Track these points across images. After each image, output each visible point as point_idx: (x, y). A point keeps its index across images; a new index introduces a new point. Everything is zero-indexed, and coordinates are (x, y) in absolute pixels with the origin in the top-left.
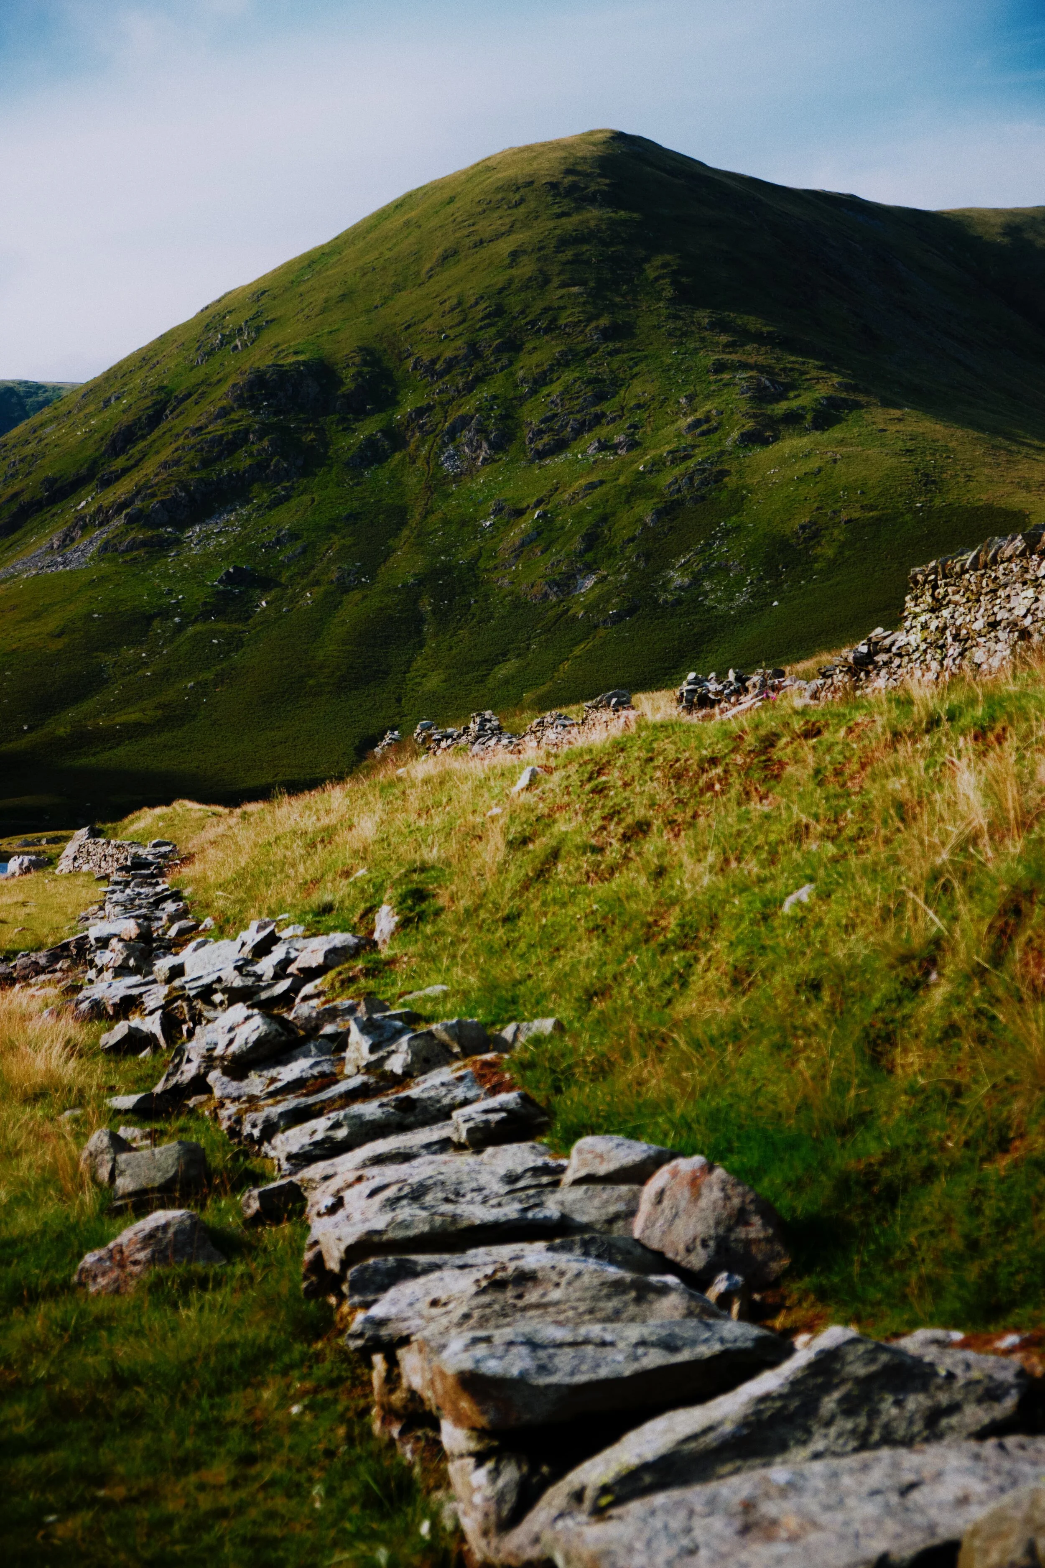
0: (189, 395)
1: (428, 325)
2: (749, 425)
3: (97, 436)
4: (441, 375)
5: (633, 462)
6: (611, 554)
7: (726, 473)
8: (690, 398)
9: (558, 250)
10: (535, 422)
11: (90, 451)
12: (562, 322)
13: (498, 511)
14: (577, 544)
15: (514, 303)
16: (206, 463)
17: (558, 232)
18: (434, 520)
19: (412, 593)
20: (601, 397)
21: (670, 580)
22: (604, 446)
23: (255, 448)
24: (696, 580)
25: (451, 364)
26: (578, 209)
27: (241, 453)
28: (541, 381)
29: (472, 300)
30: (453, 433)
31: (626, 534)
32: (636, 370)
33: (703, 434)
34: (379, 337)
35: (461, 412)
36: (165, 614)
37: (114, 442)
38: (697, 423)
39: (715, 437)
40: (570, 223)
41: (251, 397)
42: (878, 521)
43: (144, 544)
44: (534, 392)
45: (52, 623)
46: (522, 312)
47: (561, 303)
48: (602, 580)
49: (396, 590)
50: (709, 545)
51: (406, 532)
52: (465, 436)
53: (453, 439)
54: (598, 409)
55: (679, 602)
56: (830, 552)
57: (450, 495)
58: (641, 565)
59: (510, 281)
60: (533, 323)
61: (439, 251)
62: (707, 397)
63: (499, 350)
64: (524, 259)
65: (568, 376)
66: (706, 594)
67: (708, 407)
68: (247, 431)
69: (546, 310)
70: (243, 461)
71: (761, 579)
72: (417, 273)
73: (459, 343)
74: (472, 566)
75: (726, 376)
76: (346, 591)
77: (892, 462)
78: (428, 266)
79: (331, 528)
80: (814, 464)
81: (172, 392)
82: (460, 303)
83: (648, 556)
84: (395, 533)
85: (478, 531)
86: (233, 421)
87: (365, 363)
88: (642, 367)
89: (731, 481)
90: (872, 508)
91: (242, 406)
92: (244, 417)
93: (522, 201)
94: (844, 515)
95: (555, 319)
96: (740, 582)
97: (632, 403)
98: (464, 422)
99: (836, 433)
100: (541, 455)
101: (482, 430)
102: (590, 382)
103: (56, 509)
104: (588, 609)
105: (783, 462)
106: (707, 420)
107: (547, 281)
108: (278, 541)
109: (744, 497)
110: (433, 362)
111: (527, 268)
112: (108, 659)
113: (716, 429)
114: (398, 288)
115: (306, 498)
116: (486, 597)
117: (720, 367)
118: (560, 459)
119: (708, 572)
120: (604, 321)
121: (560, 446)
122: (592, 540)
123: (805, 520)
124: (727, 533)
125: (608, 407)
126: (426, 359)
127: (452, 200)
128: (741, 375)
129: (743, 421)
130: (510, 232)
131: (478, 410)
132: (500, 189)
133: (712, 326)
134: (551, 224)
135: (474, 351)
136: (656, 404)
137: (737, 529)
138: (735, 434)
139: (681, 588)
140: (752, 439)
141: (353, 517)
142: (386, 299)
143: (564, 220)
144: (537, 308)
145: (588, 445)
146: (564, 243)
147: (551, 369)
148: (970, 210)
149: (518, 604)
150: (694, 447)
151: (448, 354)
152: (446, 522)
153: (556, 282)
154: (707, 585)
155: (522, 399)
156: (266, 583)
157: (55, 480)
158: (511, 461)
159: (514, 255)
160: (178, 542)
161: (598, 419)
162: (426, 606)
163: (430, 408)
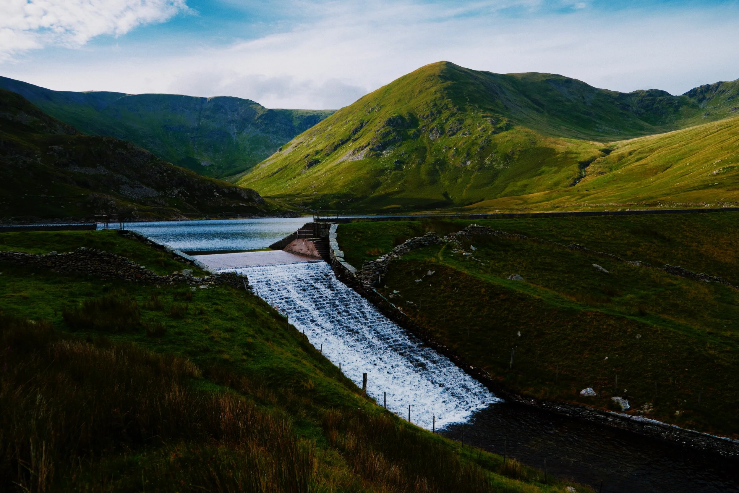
0: (368, 122)
1: (421, 107)
2: (493, 130)
3: (348, 130)
4: (426, 119)
5: (471, 138)
6: (472, 157)
7: (491, 140)
8: (479, 124)
9: (444, 91)
10: (448, 129)
11: (348, 133)
12: (449, 107)
13: (446, 148)
14: (465, 155)
15: (438, 103)
16: (383, 138)
17: (443, 86)
18: (432, 149)
19: (434, 165)
20: (460, 124)
21: (486, 162)
22: (464, 134)
23: (392, 135)
24: (491, 163)
25: (428, 116)
26: (446, 81)
27: (390, 136)
28: (447, 120)
29: (429, 102)
30: (431, 131)
31: (474, 153)
32: (466, 117)
33: (484, 131)
34: (410, 110)
35: (432, 127)
36: (387, 169)
37: (353, 132)
38: (482, 129)
39: (486, 132)
40: (445, 84)
41: (389, 124)
42: (525, 151)
43: (375, 155)
44: (446, 122)
45: (365, 171)
46: (440, 105)
47: (448, 103)
48: (472, 162)
49: (430, 164)
50: (492, 156)
51: (427, 152)
52: (433, 132)
53: (431, 132)
54: (460, 126)
55: (489, 167)
56: (517, 157)
57: (433, 144)
58: (479, 159)
59: (436, 98)
60: (443, 107)
61: (418, 91)
62: (482, 123)
63: (437, 113)
64: (437, 93)
65: (453, 119)
66: (494, 165)
67: (483, 126)
68: (390, 131)
69: (445, 104)
70: (391, 137)
71: (504, 162)
72: (414, 96)
73: (428, 112)
74: (444, 159)
75: (485, 119)
76: (421, 164)
77: (524, 138)
78: (416, 94)
79: (412, 151)
80: (509, 138)
81: (363, 121)
82: (426, 103)
83: (480, 157)
84: (425, 152)
85: (442, 152)
86: (386, 129)
87: (409, 116)
88: (467, 117)
89: (492, 142)
90: (523, 148)
91: (387, 125)
92: (389, 128)
93: (433, 79)
94: (518, 149)
95: (447, 106)
96: (500, 163)
97: (467, 125)
98: (433, 129)
99: (510, 131)
100: (450, 136)
101: (437, 130)
102: (457, 120)
103: (343, 146)
104: (472, 168)
105: (502, 138)
106: (484, 128)
107: (443, 98)
108: (402, 154)
109: (496, 145)
110: (424, 116)
111: (438, 95)
112: (380, 179)
113: (486, 131)
114: (411, 99)
115: (405, 145)
116: (449, 166)
117: (483, 117)
118: (455, 137)
119: (493, 161)
120: (457, 107)
121: (454, 134)
122: (468, 154)
123: (511, 150)
124: (495, 153)
125: (462, 126)
126: (422, 115)
127: (417, 78)
128: (487, 119)
129: (492, 129)
130: (432, 86)
131: (436, 126)
132: (428, 77)
133: (479, 107)
134: (441, 85)
135: (432, 114)
136: (472, 125)
137: (497, 152)
138: (490, 132)
139: (489, 164)
140: (494, 133)
141: (416, 149)
142: (409, 102)
143: (443, 84)
144: (443, 104)
145: (460, 134)
146: (445, 89)
147: (449, 118)
148: (513, 74)
149: (456, 167)
150: (483, 134)
151: (426, 114)
152: (435, 150)
153: (446, 98)
154: (494, 163)
155: (444, 124)
156: (403, 163)
157: (342, 140)
158: (444, 137)
159: (435, 92)
160: (381, 154)
161: (461, 128)
162: (437, 167)
163: (425, 126)
